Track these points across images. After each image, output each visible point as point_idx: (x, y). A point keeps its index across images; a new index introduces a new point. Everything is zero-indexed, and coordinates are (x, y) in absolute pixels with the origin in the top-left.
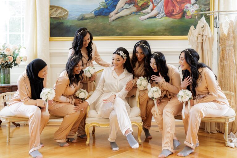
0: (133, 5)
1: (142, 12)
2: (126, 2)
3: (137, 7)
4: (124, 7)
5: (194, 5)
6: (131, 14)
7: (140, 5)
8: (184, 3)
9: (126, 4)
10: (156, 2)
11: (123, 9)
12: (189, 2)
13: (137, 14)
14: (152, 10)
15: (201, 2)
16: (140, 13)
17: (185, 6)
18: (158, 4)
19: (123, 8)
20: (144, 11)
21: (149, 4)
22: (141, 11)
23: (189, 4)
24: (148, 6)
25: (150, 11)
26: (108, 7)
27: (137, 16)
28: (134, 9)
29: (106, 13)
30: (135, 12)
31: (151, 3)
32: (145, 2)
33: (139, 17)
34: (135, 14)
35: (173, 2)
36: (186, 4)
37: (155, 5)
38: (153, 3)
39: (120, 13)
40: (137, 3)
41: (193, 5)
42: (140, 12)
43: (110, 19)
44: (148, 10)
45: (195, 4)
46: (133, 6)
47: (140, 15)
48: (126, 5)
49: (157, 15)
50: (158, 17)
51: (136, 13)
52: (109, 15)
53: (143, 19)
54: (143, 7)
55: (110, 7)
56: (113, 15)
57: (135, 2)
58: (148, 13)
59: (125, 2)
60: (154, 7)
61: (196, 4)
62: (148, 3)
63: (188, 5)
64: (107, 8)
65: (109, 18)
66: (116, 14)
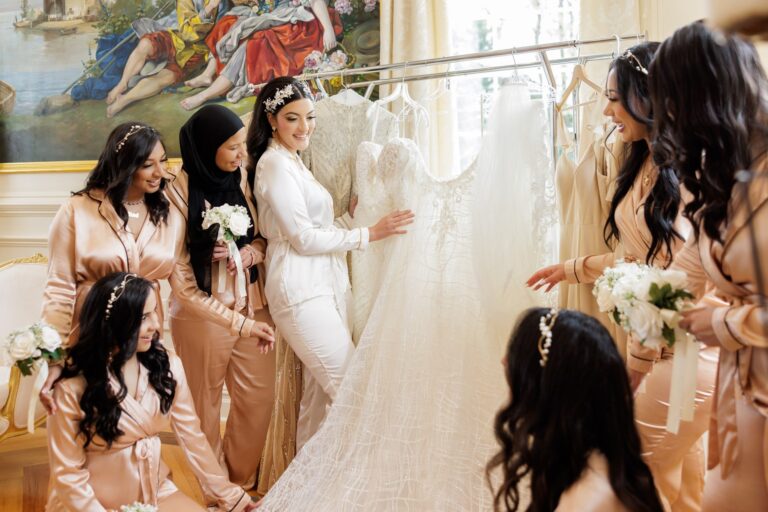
0: (163, 65)
1: (189, 85)
2: (148, 56)
3: (174, 71)
4: (143, 73)
5: (334, 54)
6: (159, 93)
7: (182, 63)
8: (302, 49)
9: (146, 62)
10: (226, 52)
11: (138, 77)
12: (318, 45)
13: (175, 92)
14: (215, 77)
15: (354, 45)
16: (182, 89)
17: (307, 58)
18: (230, 57)
19: (139, 74)
20: (193, 82)
21: (206, 58)
22: (186, 83)
23: (317, 52)
24: (205, 66)
25: (208, 81)
26: (105, 75)
27: (175, 96)
28: (167, 77)
29: (99, 91)
30: (170, 86)
31: (211, 55)
32: (196, 53)
33: (180, 99)
34: (172, 92)
35: (272, 49)
36: (310, 52)
37: (222, 60)
38: (216, 55)
39: (131, 91)
40: (175, 57)
41: (329, 53)
42: (184, 85)
43: (108, 109)
44: (204, 77)
45: (334, 50)
46: (165, 68)
47: (182, 93)
48: (148, 65)
49: (227, 92)
50: (231, 97)
51: (172, 88)
52: (107, 96)
53: (191, 107)
54: (191, 70)
55: (108, 74)
56: (117, 100)
57: (171, 55)
58: (205, 87)
59: (145, 57)
60: (220, 66)
61: (339, 52)
62: (203, 56)
63: (315, 55)
64: (102, 77)
65: (107, 105)
66: (124, 93)
